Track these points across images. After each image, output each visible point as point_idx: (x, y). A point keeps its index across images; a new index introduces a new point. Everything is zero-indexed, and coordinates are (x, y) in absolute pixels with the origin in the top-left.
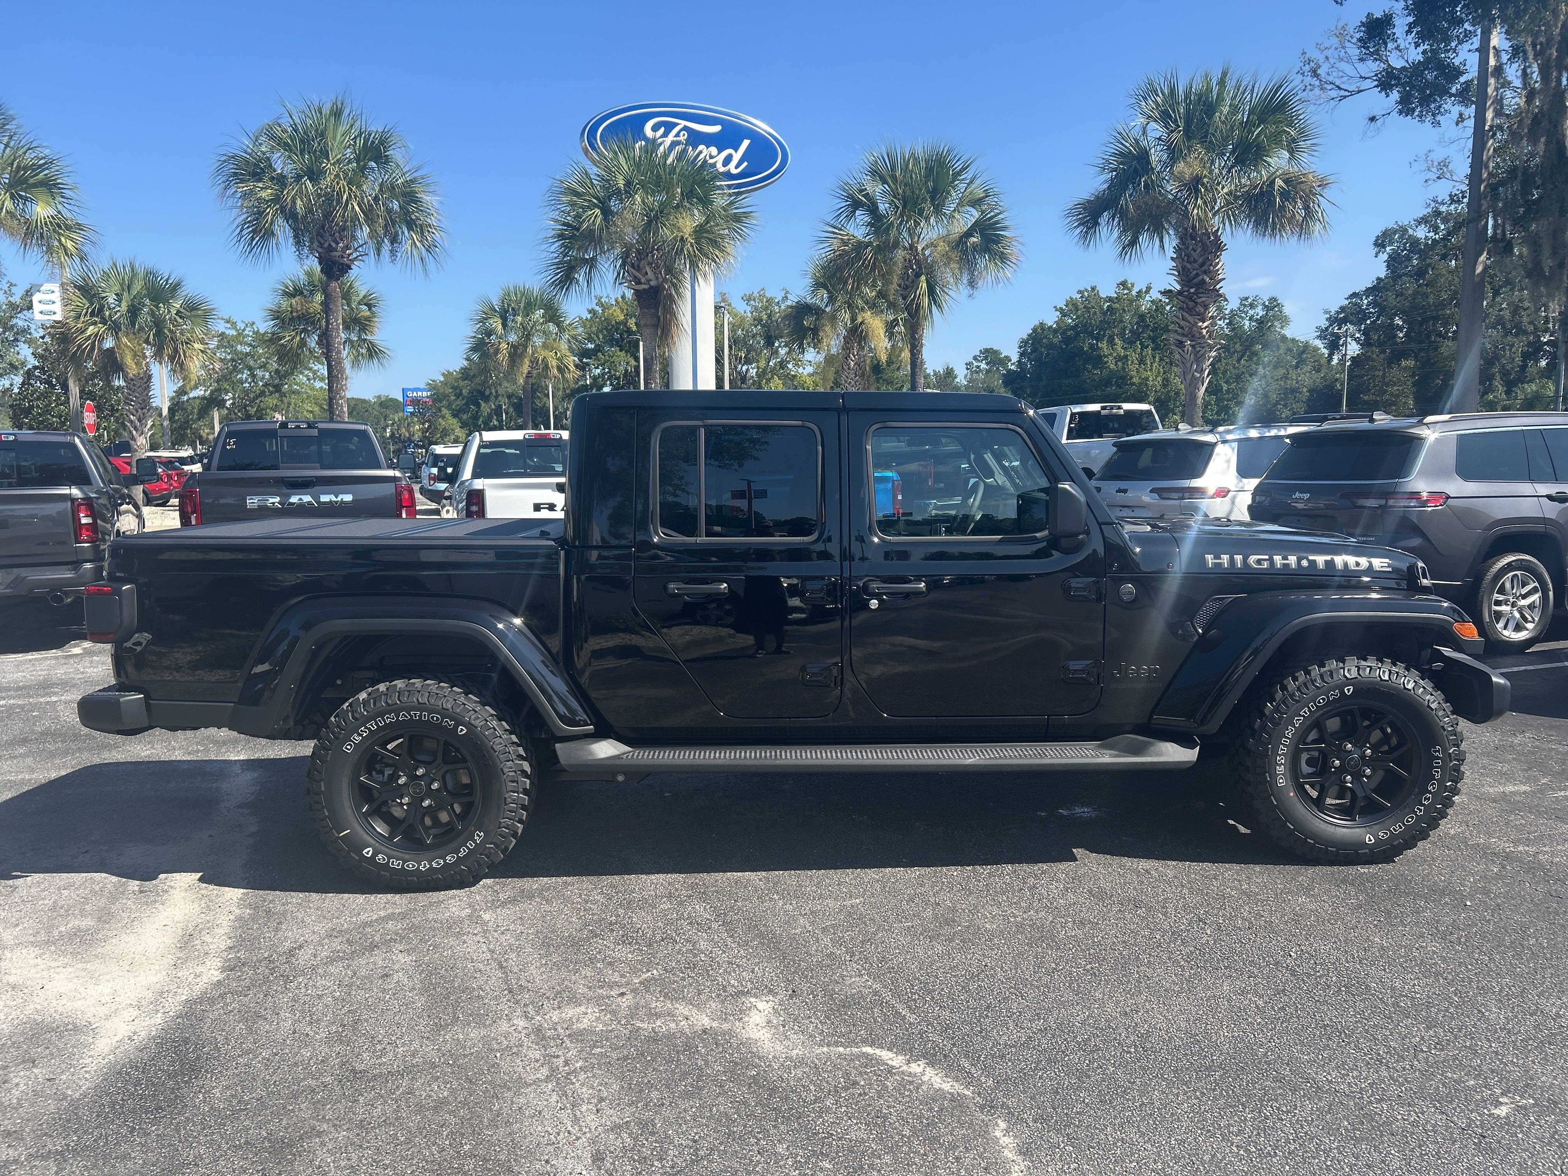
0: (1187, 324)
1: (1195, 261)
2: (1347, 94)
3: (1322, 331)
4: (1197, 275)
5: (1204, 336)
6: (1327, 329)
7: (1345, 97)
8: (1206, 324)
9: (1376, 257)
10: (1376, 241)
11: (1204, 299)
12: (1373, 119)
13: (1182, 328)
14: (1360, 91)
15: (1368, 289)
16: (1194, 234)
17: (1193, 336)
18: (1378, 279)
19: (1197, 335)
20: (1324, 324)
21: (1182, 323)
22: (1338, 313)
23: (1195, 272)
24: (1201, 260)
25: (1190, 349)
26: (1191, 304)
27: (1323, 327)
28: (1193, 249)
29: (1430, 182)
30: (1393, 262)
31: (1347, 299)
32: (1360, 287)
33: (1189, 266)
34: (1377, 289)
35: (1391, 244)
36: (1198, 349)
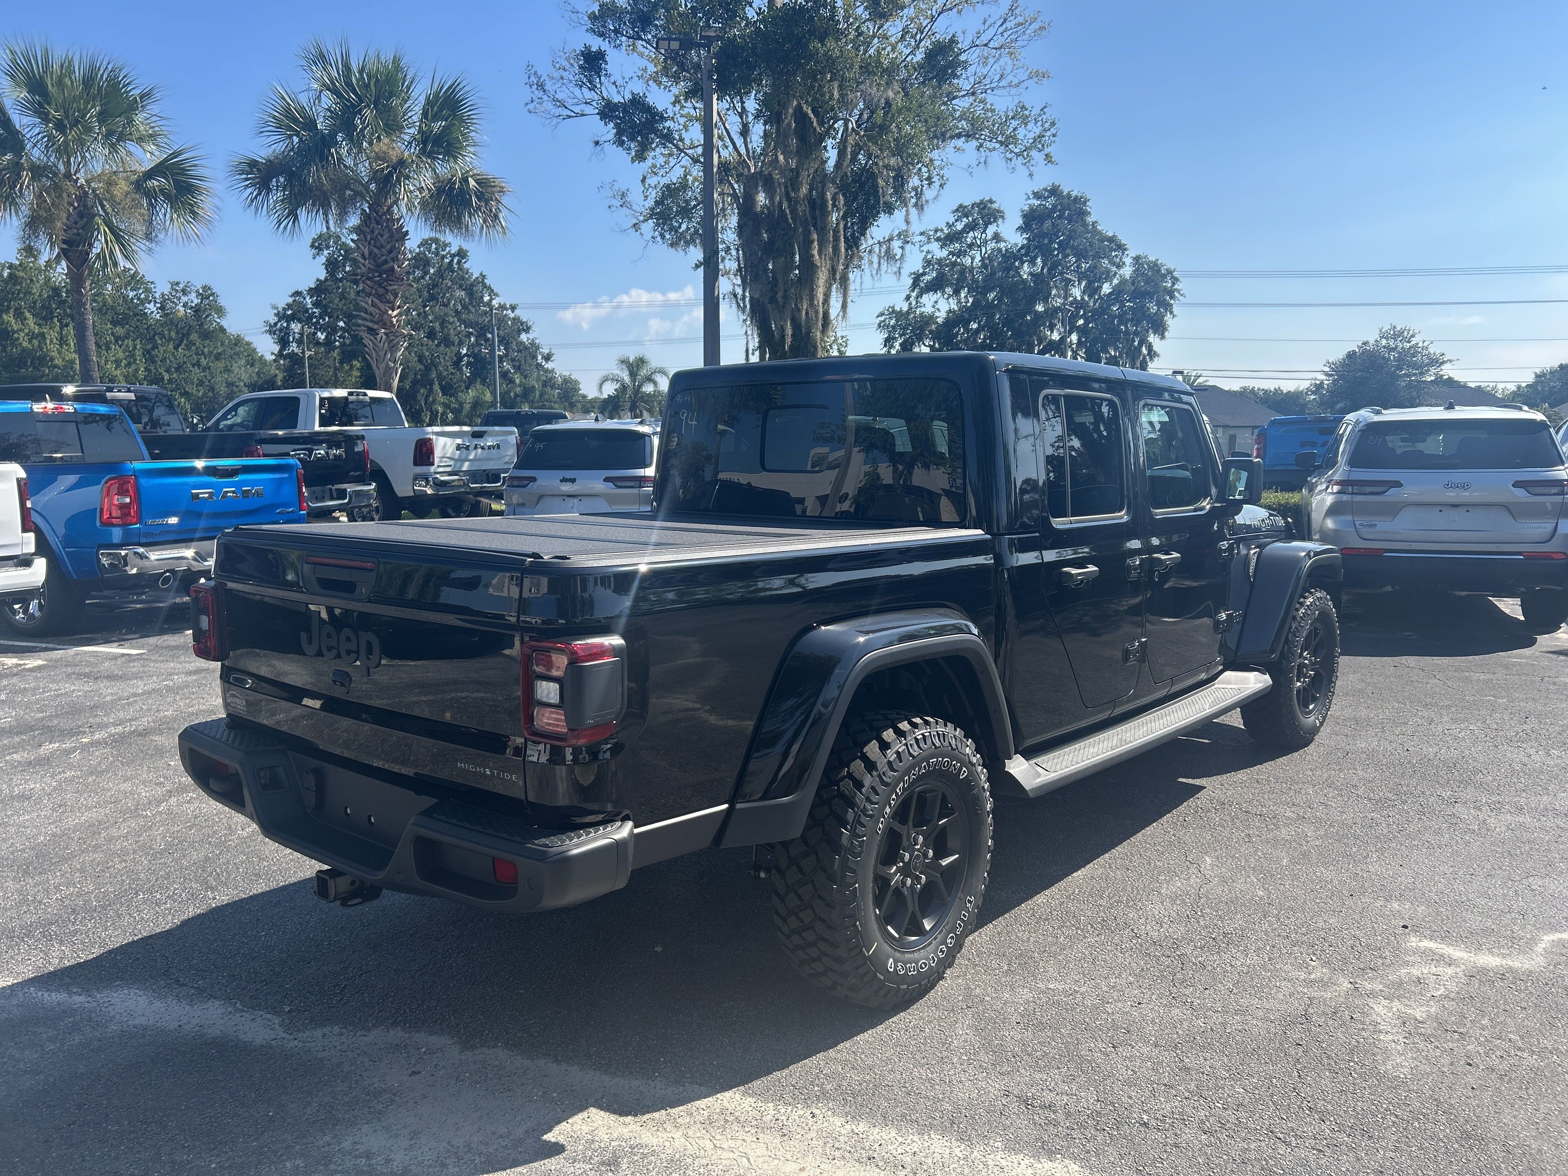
0: (377, 311)
1: (382, 247)
2: (573, 114)
3: (271, 326)
4: (386, 262)
5: (394, 325)
6: (276, 324)
7: (570, 117)
8: (395, 313)
9: (314, 258)
10: (313, 243)
11: (396, 287)
12: (597, 143)
13: (371, 314)
14: (583, 115)
15: (311, 289)
16: (378, 219)
17: (385, 324)
18: (318, 280)
19: (388, 323)
20: (273, 319)
21: (371, 309)
22: (284, 309)
23: (384, 258)
24: (389, 246)
25: (384, 337)
26: (381, 291)
27: (272, 322)
28: (379, 233)
29: (613, 209)
30: (332, 265)
31: (291, 296)
32: (303, 287)
33: (376, 251)
34: (319, 290)
35: (328, 247)
36: (392, 338)
